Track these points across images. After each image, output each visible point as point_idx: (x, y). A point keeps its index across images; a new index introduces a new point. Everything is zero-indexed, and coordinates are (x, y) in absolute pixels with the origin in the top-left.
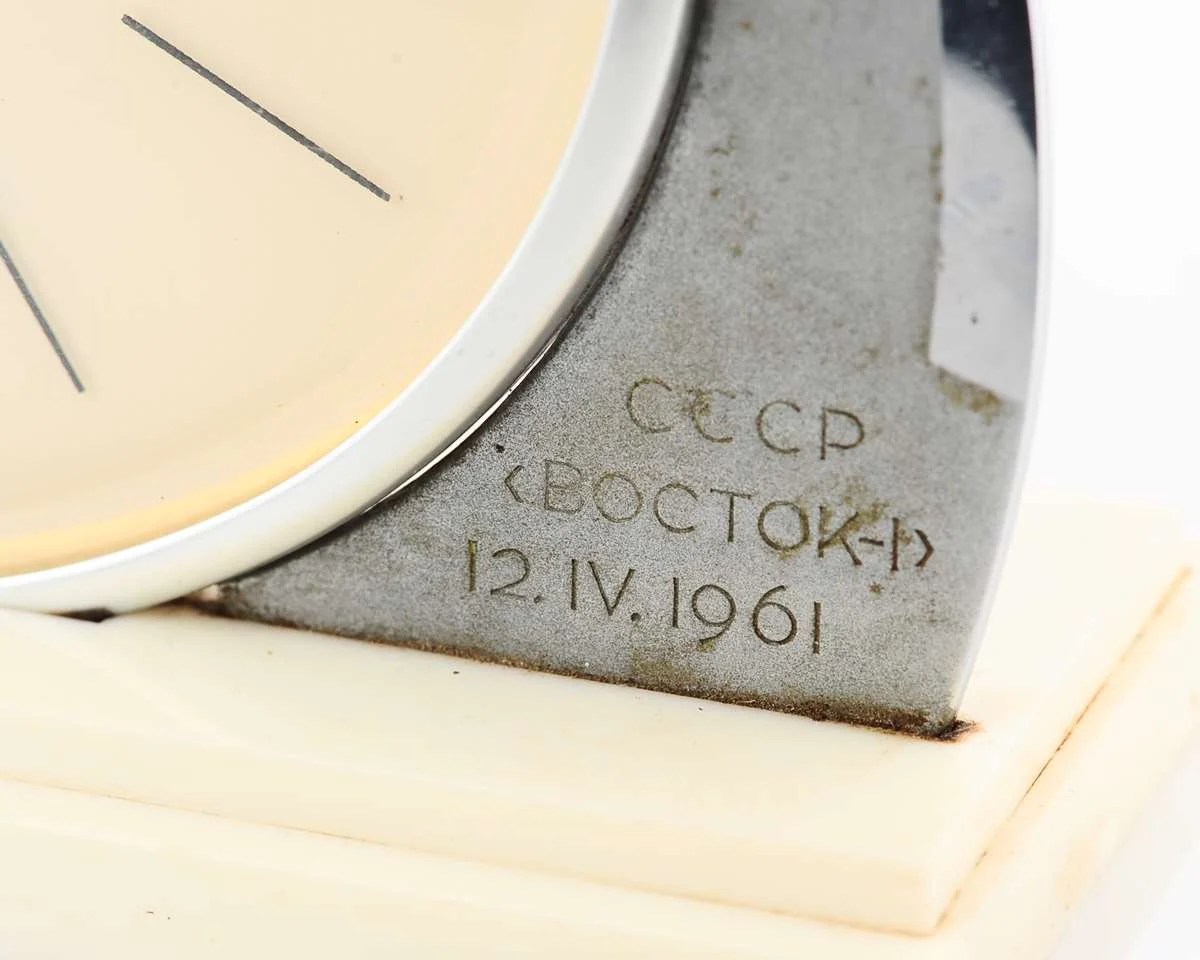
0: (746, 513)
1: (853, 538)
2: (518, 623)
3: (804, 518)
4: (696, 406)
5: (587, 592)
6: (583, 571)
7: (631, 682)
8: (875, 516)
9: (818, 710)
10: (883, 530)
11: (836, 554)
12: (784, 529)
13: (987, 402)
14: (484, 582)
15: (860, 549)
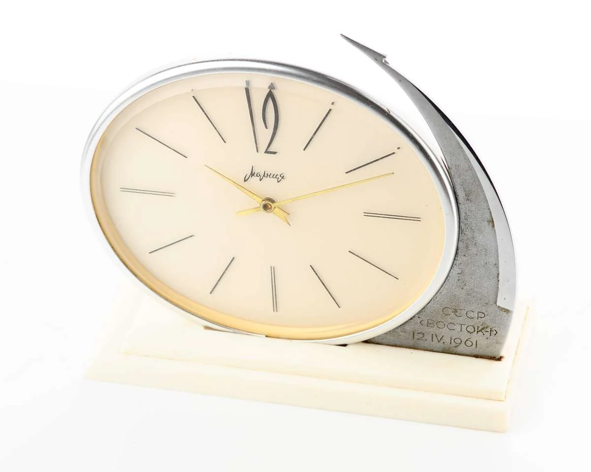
0: (464, 327)
1: (483, 331)
2: (421, 343)
3: (474, 328)
4: (456, 311)
5: (435, 338)
6: (434, 336)
7: (443, 352)
8: (487, 328)
9: (477, 356)
10: (489, 330)
11: (480, 333)
12: (471, 329)
13: (507, 311)
14: (416, 337)
15: (484, 333)
